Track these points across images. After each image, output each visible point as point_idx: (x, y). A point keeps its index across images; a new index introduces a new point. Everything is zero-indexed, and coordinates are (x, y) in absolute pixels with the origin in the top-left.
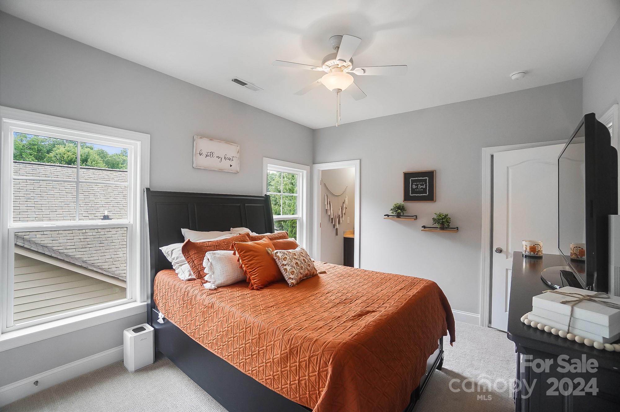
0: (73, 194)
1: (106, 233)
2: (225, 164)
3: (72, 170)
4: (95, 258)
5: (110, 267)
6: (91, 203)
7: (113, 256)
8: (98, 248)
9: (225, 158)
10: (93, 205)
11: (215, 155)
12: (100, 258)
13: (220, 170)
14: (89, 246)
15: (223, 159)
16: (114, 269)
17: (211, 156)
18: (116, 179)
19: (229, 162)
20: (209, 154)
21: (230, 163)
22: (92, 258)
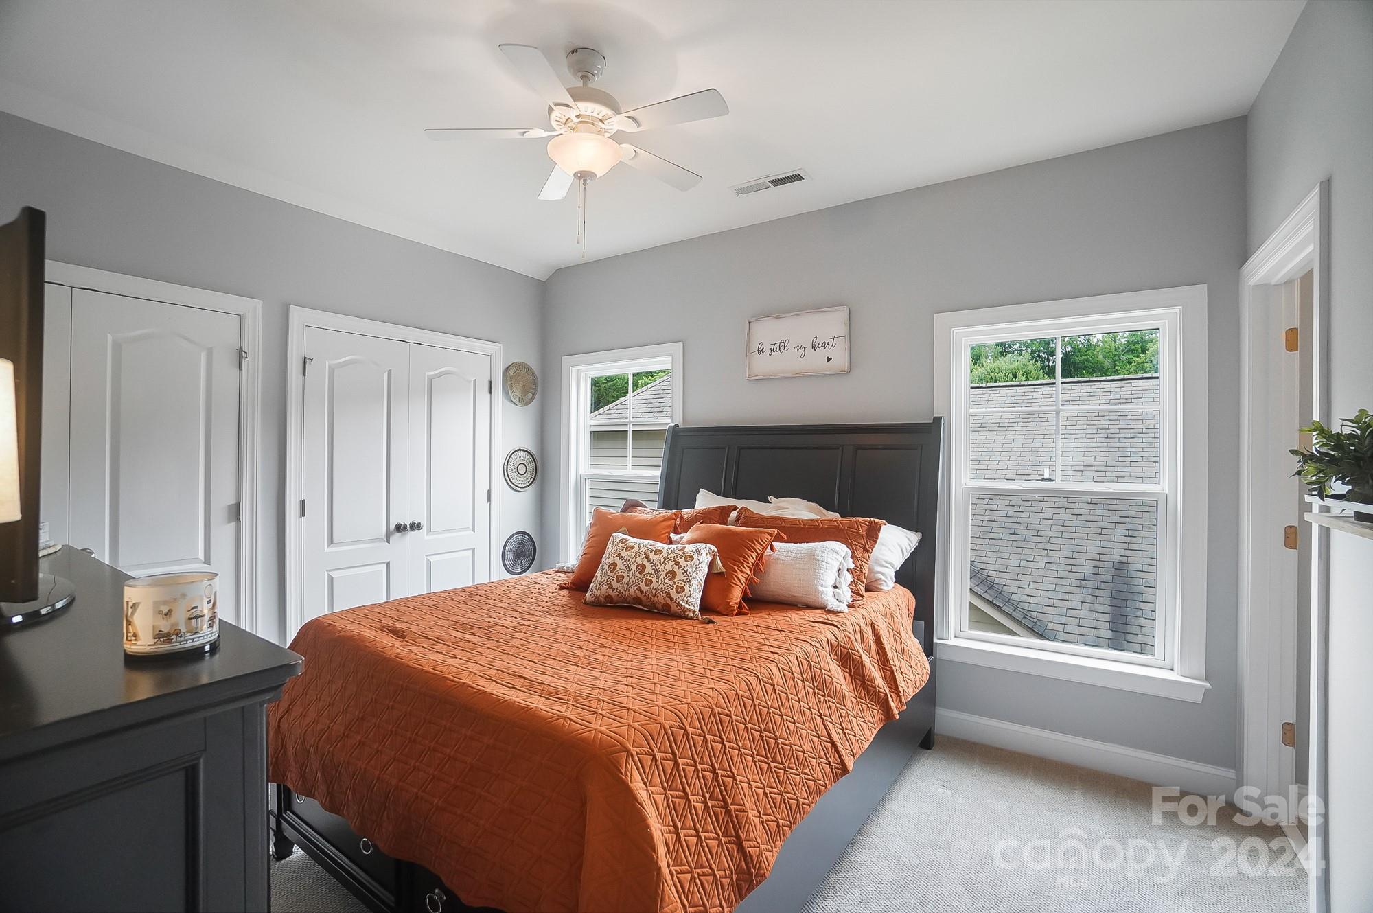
0: (1007, 437)
1: (1032, 515)
2: (815, 360)
3: (1023, 391)
4: (990, 560)
5: (1009, 582)
6: (1030, 454)
7: (1024, 564)
8: (1004, 543)
9: (813, 345)
10: (1032, 459)
11: (790, 346)
12: (999, 561)
13: (797, 375)
14: (992, 536)
15: (809, 349)
16: (1012, 590)
17: (782, 349)
18: (1106, 399)
19: (823, 353)
20: (777, 346)
21: (827, 353)
22: (985, 560)
